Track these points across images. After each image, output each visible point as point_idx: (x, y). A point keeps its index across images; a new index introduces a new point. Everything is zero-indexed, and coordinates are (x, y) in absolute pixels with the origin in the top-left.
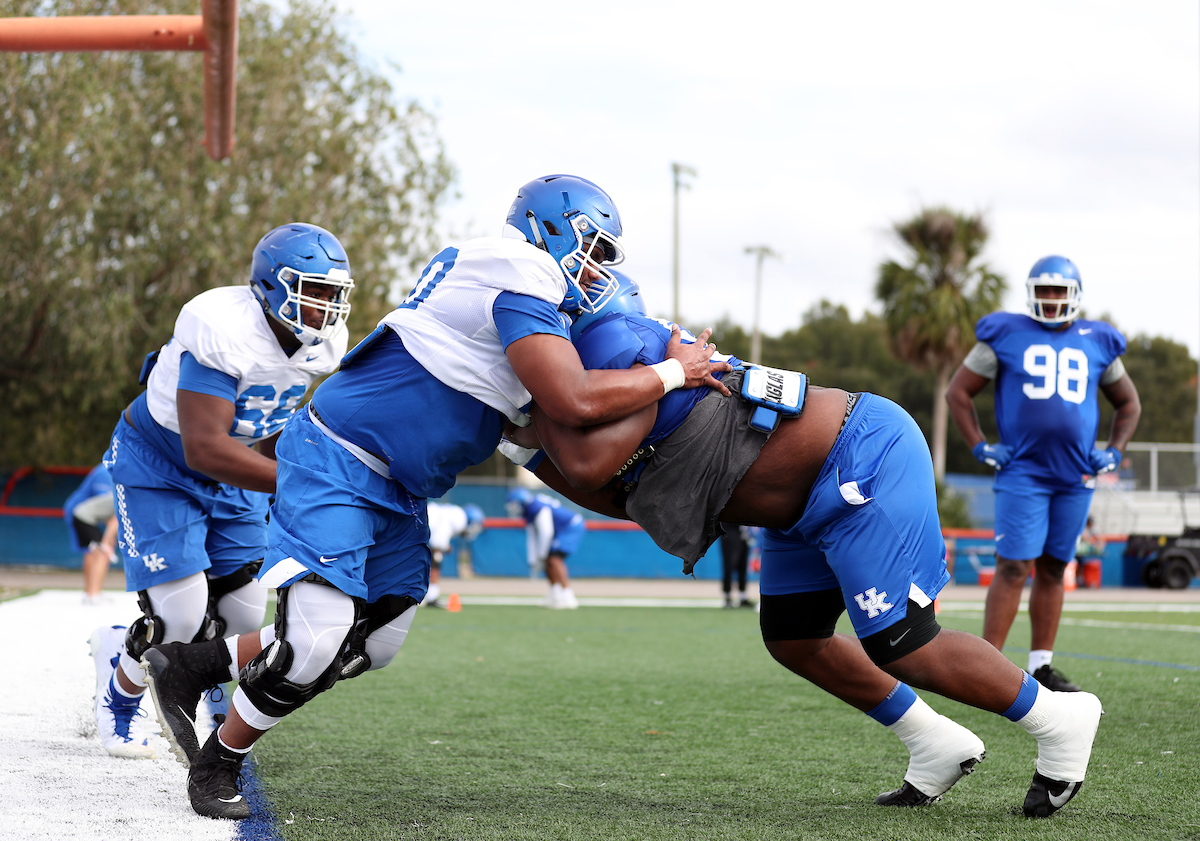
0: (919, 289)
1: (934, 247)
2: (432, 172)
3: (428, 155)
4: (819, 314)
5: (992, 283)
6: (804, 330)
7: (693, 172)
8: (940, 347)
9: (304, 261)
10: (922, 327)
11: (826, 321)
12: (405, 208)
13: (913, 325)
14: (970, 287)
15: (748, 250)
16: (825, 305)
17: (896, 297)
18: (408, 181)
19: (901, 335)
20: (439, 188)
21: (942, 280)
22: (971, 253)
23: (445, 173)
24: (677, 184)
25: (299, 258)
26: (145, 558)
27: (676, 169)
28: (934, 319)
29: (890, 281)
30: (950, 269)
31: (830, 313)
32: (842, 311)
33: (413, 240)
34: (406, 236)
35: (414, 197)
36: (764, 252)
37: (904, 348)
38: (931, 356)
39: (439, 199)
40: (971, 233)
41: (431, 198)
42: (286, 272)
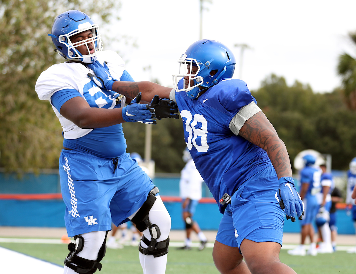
4: (270, 81)
6: (261, 90)
9: (65, 29)
11: (274, 86)
16: (273, 76)
24: (202, 8)
25: (63, 29)
26: (86, 218)
31: (275, 81)
32: (282, 80)
42: (61, 38)
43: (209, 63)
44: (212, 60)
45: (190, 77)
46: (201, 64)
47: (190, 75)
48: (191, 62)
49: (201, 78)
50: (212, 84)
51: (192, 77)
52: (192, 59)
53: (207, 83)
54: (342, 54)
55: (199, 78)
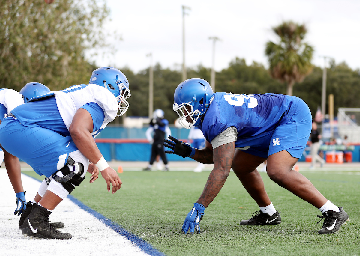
0: (281, 52)
1: (286, 36)
2: (101, 11)
3: (100, 4)
4: (235, 62)
5: (308, 49)
6: (230, 68)
7: (189, 9)
8: (291, 74)
10: (283, 66)
11: (238, 65)
12: (91, 24)
13: (280, 65)
14: (301, 50)
15: (210, 38)
16: (237, 59)
17: (272, 55)
18: (93, 14)
19: (274, 69)
20: (103, 17)
21: (290, 49)
22: (302, 38)
23: (106, 11)
24: (184, 14)
27: (183, 8)
28: (288, 63)
29: (270, 49)
30: (293, 44)
31: (239, 62)
32: (243, 61)
33: (94, 36)
34: (91, 36)
35: (94, 20)
36: (216, 39)
37: (276, 74)
38: (287, 77)
39: (104, 21)
40: (301, 30)
41: (101, 20)
43: (195, 98)
44: (195, 95)
45: (190, 116)
46: (190, 103)
47: (189, 114)
48: (183, 106)
49: (198, 111)
50: (206, 109)
51: (191, 115)
52: (183, 104)
53: (203, 110)
54: (269, 42)
55: (196, 112)
